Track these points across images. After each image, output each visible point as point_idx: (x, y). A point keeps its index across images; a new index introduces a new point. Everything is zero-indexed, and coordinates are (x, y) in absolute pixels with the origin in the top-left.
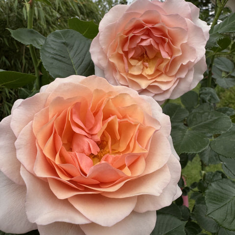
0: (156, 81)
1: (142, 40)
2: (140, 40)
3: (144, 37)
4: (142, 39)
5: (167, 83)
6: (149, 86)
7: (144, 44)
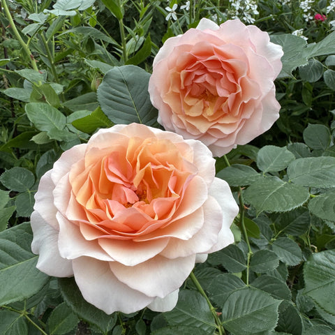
0: (218, 124)
1: (197, 77)
2: (194, 77)
3: (198, 73)
4: (196, 75)
5: (231, 125)
6: (210, 129)
7: (199, 81)
